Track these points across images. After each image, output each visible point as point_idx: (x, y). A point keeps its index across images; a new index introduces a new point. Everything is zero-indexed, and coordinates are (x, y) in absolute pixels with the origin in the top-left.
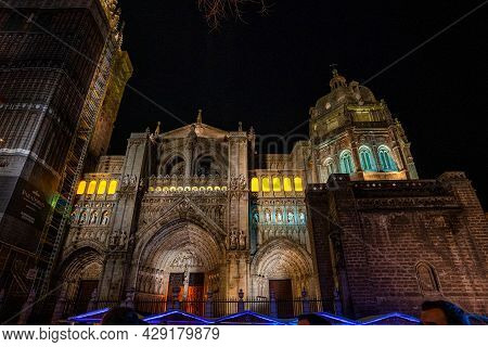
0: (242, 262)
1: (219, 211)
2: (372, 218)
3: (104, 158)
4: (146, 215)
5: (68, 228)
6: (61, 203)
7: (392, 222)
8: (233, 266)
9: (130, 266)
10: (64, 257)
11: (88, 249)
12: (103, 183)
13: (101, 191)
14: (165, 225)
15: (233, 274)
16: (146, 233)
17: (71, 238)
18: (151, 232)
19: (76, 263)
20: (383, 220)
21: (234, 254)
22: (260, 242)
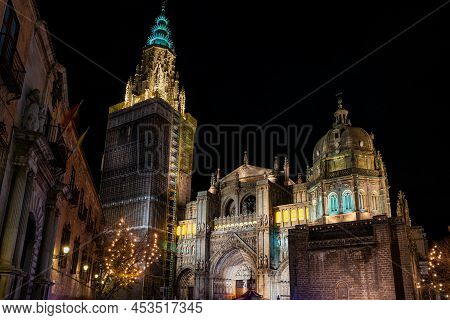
0: (266, 275)
1: (254, 241)
2: (315, 254)
3: (188, 205)
4: (214, 247)
5: (176, 258)
6: (169, 245)
7: (327, 256)
8: (261, 278)
9: (208, 279)
10: (178, 275)
11: (188, 269)
12: (190, 226)
13: (189, 231)
14: (224, 253)
15: (261, 283)
16: (214, 260)
17: (178, 264)
18: (217, 258)
19: (184, 278)
20: (322, 255)
21: (260, 271)
22: (281, 260)
